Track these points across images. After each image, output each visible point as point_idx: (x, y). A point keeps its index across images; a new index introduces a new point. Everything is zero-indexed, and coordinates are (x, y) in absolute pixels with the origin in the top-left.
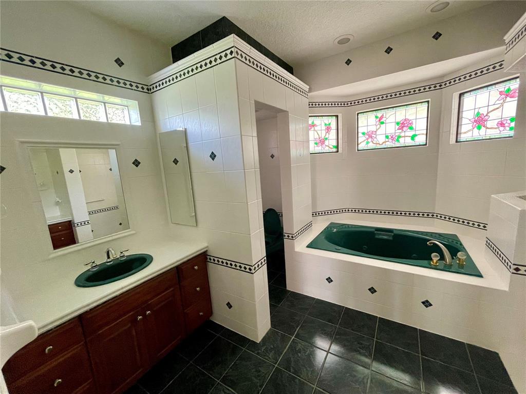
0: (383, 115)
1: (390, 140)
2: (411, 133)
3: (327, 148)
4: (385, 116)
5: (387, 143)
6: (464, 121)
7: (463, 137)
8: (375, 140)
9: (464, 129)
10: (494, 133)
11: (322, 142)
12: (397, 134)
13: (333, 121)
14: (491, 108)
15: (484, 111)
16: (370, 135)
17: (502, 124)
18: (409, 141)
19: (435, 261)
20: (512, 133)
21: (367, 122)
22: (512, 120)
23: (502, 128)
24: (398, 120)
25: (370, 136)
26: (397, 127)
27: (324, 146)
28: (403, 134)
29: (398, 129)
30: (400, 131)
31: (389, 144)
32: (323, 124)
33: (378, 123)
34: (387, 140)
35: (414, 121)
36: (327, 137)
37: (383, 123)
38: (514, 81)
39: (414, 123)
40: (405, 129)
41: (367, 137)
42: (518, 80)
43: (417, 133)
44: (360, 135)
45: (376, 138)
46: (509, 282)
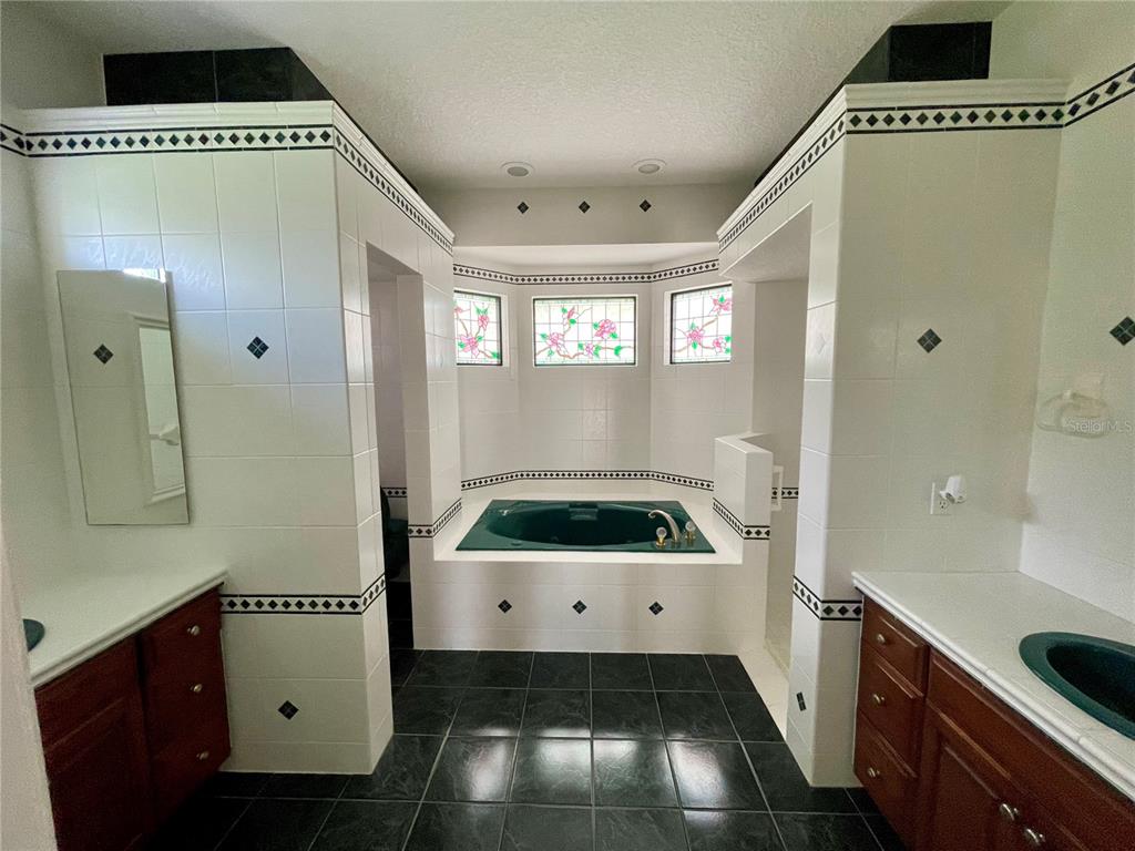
0: (573, 309)
1: (585, 353)
2: (614, 344)
3: (482, 355)
4: (576, 310)
5: (581, 356)
6: (678, 334)
7: (678, 357)
8: (563, 349)
9: (678, 345)
10: (710, 355)
11: (473, 343)
12: (595, 343)
13: (491, 307)
14: (707, 320)
15: (698, 323)
16: (555, 340)
17: (718, 344)
18: (611, 358)
19: (661, 541)
20: (728, 356)
21: (548, 317)
22: (727, 339)
23: (718, 349)
24: (596, 321)
25: (555, 343)
26: (595, 331)
27: (476, 351)
28: (603, 344)
29: (597, 335)
30: (600, 338)
31: (584, 359)
32: (474, 310)
33: (566, 321)
34: (580, 351)
35: (618, 325)
36: (481, 334)
37: (573, 322)
38: (726, 289)
39: (618, 327)
40: (606, 335)
41: (549, 342)
42: (730, 288)
43: (623, 344)
44: (538, 338)
45: (563, 345)
46: (742, 550)
